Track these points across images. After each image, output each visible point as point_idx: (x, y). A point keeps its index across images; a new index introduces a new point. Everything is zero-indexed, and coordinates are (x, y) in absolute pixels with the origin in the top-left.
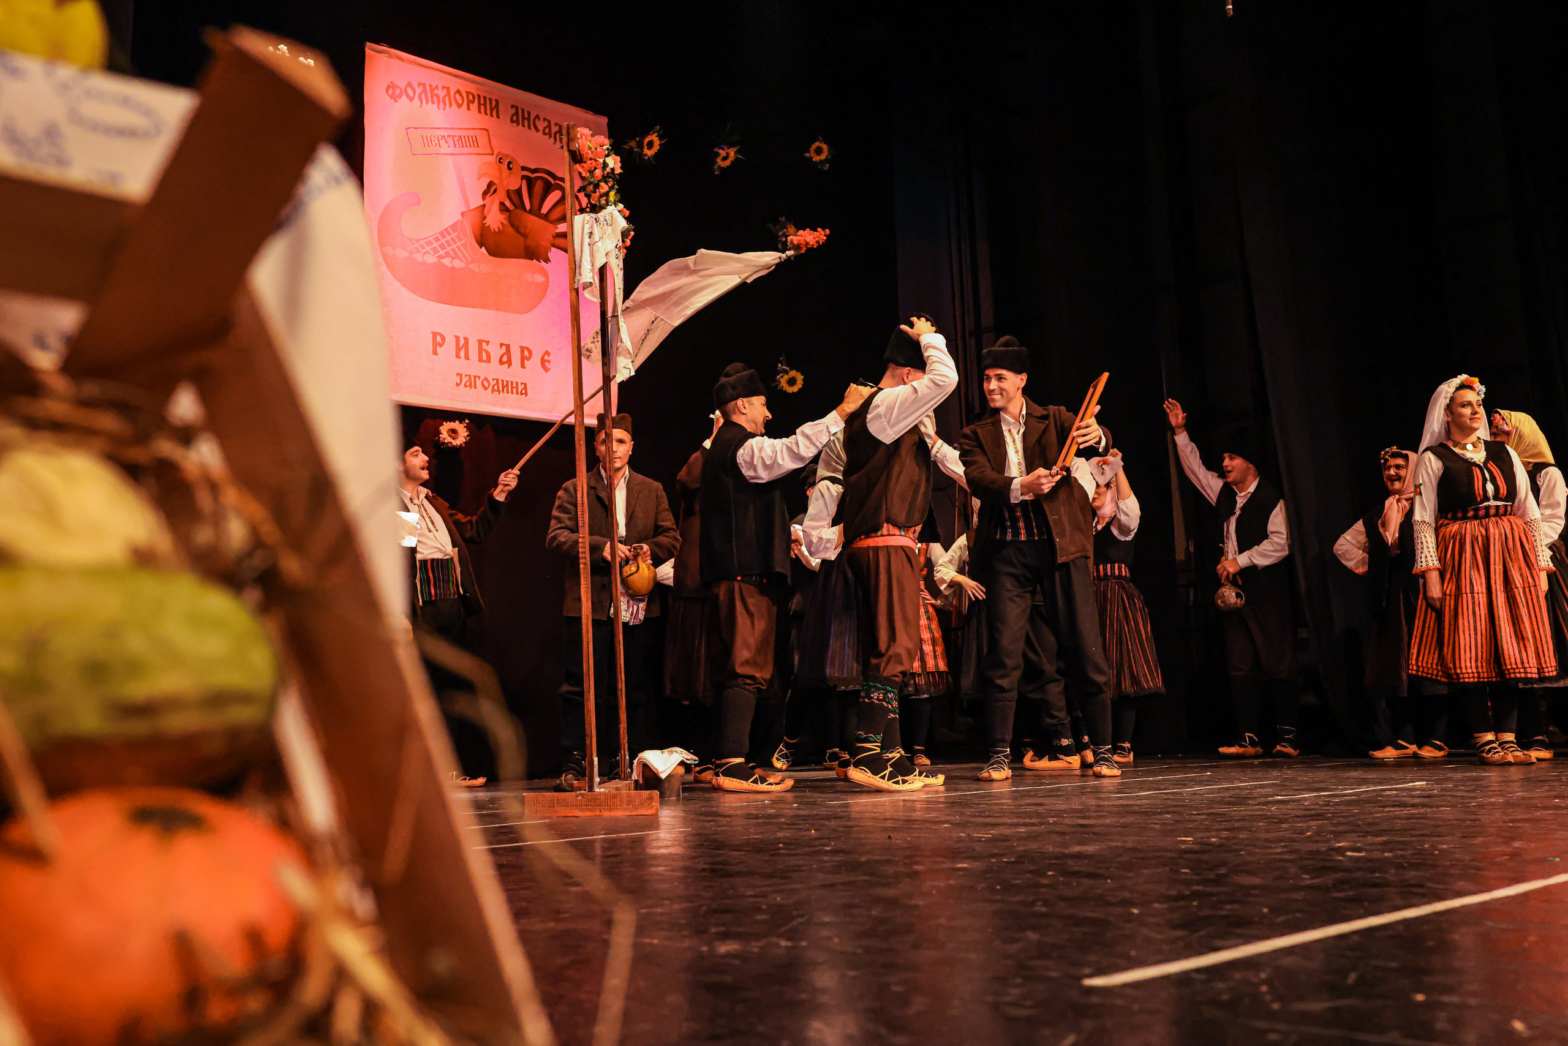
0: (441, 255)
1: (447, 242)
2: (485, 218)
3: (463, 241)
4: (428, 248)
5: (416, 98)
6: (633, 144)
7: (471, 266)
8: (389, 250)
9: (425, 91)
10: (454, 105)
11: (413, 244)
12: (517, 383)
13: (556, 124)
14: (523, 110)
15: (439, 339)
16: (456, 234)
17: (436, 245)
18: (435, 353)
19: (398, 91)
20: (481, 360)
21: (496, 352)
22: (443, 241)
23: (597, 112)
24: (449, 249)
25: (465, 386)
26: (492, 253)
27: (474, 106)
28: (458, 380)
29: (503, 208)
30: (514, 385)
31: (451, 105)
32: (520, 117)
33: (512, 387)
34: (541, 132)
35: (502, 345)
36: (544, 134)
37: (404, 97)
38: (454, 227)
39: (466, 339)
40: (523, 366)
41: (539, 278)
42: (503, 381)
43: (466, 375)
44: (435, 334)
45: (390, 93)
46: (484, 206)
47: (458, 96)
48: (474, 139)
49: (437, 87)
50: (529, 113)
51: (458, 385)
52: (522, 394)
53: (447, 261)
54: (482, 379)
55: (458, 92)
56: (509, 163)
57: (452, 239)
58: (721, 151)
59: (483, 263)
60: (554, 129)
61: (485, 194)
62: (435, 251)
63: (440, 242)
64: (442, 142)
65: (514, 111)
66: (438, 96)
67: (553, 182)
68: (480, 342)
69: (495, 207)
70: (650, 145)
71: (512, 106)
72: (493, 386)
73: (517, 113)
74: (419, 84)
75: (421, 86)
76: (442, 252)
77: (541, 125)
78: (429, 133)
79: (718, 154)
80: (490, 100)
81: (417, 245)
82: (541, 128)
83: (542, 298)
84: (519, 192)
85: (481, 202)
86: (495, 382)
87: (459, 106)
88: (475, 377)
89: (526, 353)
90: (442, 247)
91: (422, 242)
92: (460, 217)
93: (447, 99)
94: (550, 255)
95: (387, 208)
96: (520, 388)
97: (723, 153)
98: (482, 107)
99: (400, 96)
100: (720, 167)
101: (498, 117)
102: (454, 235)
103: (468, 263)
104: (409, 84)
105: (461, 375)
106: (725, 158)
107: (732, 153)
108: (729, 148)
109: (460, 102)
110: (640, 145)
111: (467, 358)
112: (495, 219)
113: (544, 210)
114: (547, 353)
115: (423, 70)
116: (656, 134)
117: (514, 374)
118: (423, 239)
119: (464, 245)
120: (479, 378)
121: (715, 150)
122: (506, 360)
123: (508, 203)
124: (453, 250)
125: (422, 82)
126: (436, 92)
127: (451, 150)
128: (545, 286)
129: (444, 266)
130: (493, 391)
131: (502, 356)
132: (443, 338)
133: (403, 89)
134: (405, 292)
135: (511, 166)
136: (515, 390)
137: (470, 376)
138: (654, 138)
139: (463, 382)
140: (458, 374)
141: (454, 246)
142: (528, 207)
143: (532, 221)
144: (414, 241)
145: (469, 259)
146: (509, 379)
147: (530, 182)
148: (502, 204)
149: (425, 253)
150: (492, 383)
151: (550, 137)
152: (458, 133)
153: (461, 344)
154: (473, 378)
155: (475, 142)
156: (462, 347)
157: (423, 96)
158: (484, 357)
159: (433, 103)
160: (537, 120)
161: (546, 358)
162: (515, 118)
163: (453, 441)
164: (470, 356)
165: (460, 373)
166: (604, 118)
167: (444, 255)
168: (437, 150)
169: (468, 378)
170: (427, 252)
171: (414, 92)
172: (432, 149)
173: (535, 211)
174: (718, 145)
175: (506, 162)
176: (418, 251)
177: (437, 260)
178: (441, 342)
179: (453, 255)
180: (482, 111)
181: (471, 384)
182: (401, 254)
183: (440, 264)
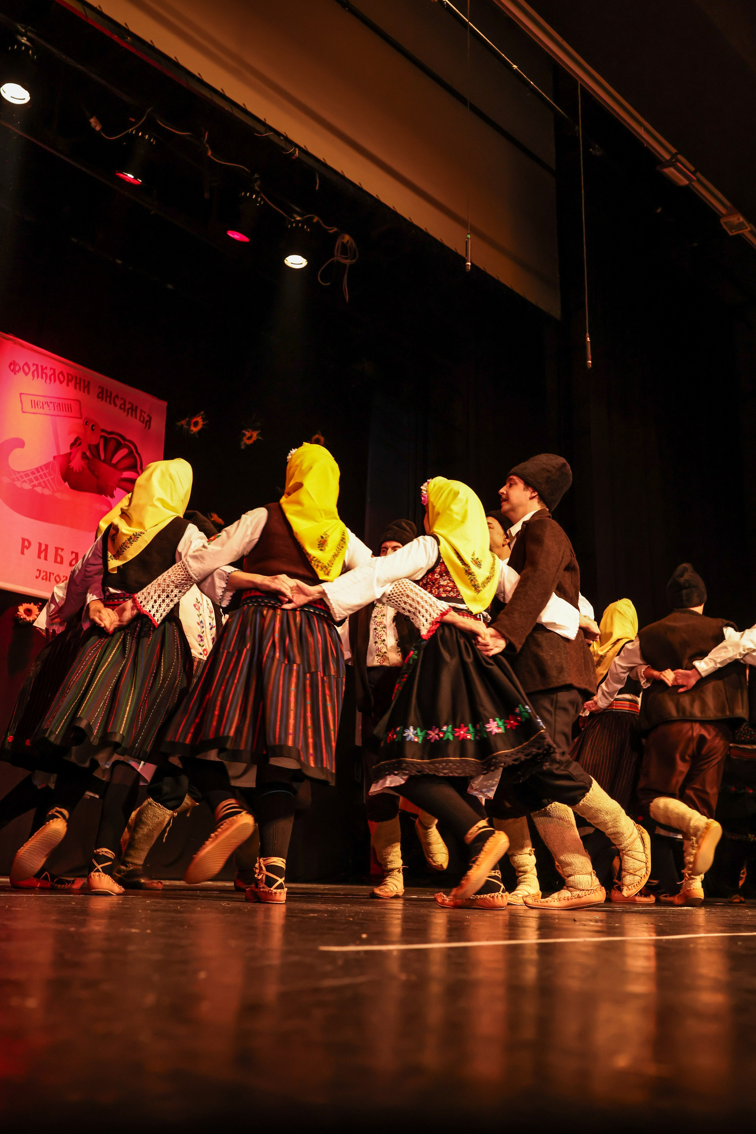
0: (35, 484)
1: (41, 476)
2: (70, 462)
3: (53, 476)
4: (25, 479)
5: (30, 375)
6: (184, 422)
7: (57, 494)
9: (37, 369)
10: (57, 381)
11: (15, 474)
13: (130, 403)
14: (107, 391)
15: (26, 543)
16: (48, 471)
17: (32, 477)
18: (22, 553)
19: (17, 368)
20: (56, 561)
21: (67, 556)
22: (37, 475)
23: (163, 399)
24: (41, 481)
26: (71, 486)
27: (72, 384)
28: (37, 574)
29: (84, 456)
31: (55, 381)
32: (104, 394)
34: (118, 407)
35: (72, 552)
36: (120, 408)
37: (21, 371)
38: (47, 466)
39: (47, 546)
41: (105, 508)
43: (43, 572)
44: (24, 540)
45: (12, 367)
46: (70, 454)
47: (61, 376)
48: (69, 406)
49: (46, 368)
50: (111, 393)
51: (37, 577)
53: (39, 489)
54: (55, 575)
55: (61, 373)
56: (93, 426)
57: (45, 474)
58: (247, 433)
59: (66, 495)
60: (128, 406)
61: (72, 445)
62: (31, 481)
63: (35, 475)
64: (45, 406)
65: (100, 390)
66: (46, 374)
67: (123, 442)
68: (57, 549)
69: (78, 456)
70: (196, 424)
71: (100, 387)
73: (102, 392)
74: (34, 364)
75: (35, 366)
76: (36, 483)
77: (119, 402)
78: (36, 399)
79: (244, 435)
80: (84, 381)
81: (18, 475)
82: (118, 404)
84: (97, 447)
85: (69, 451)
87: (61, 382)
88: (50, 573)
91: (22, 474)
92: (52, 459)
93: (53, 377)
94: (115, 493)
97: (248, 434)
98: (78, 386)
99: (19, 371)
100: (245, 444)
101: (88, 393)
103: (54, 492)
104: (26, 364)
105: (40, 571)
106: (249, 438)
107: (255, 435)
108: (253, 431)
109: (62, 379)
110: (189, 424)
111: (46, 558)
112: (77, 463)
113: (114, 461)
116: (201, 417)
118: (23, 472)
119: (51, 479)
120: (53, 574)
121: (243, 431)
123: (88, 454)
124: (44, 482)
125: (36, 363)
127: (51, 412)
129: (36, 492)
131: (72, 560)
132: (30, 544)
133: (22, 367)
134: (6, 509)
135: (94, 428)
137: (46, 573)
138: (199, 419)
139: (41, 576)
140: (38, 570)
141: (45, 479)
142: (102, 457)
143: (104, 468)
144: (16, 472)
145: (55, 489)
147: (106, 441)
148: (84, 454)
149: (23, 482)
151: (124, 411)
152: (57, 401)
153: (42, 550)
154: (48, 574)
155: (69, 408)
156: (43, 551)
157: (35, 372)
158: (59, 560)
159: (42, 378)
160: (116, 399)
162: (100, 395)
163: (27, 618)
164: (48, 558)
165: (40, 569)
166: (164, 404)
167: (37, 484)
168: (41, 411)
169: (44, 573)
170: (25, 481)
171: (29, 369)
172: (37, 410)
173: (108, 461)
174: (245, 428)
175: (89, 424)
176: (18, 480)
177: (31, 487)
178: (27, 546)
179: (44, 485)
180: (78, 387)
181: (46, 577)
182: (6, 480)
183: (34, 491)
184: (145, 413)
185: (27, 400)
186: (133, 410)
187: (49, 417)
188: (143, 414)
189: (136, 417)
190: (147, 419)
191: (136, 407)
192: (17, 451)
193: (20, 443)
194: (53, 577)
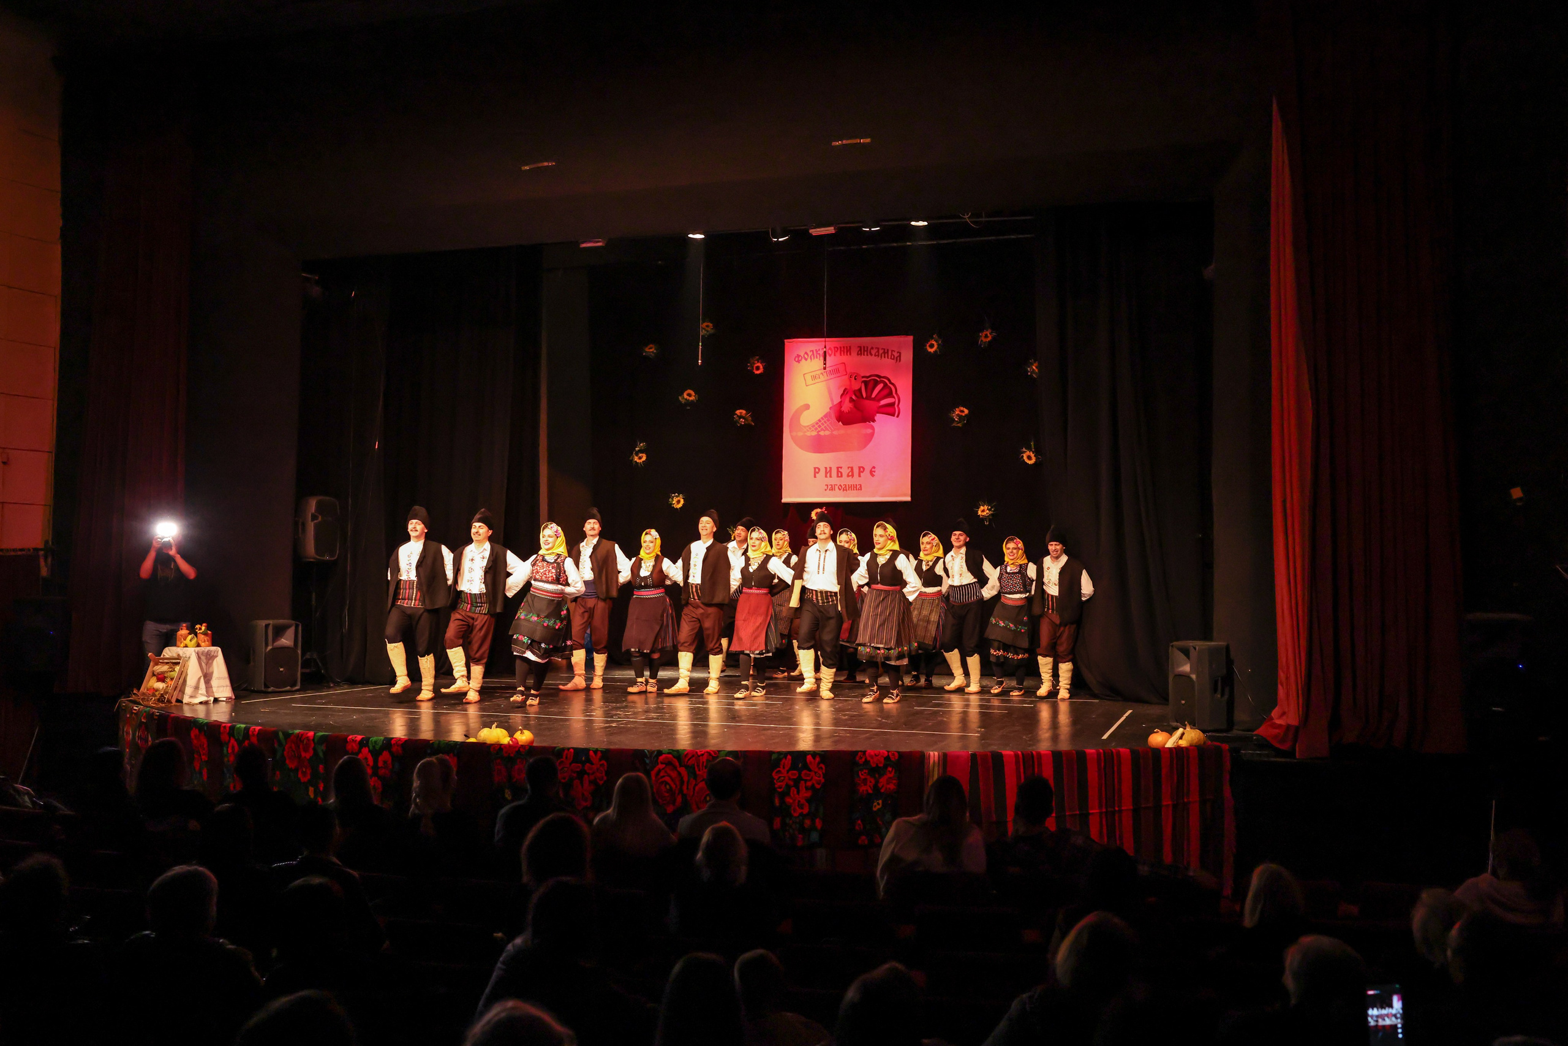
1: (823, 424)
2: (841, 407)
3: (831, 421)
4: (813, 429)
5: (809, 359)
7: (835, 432)
8: (794, 434)
9: (813, 354)
12: (856, 485)
13: (882, 349)
14: (864, 347)
15: (817, 470)
16: (827, 419)
17: (816, 426)
18: (815, 477)
19: (800, 357)
20: (838, 476)
21: (845, 471)
22: (820, 424)
23: (907, 334)
25: (830, 490)
26: (844, 424)
27: (838, 354)
28: (824, 488)
29: (851, 400)
32: (862, 350)
33: (854, 487)
35: (848, 468)
36: (875, 356)
37: (803, 360)
38: (825, 416)
39: (831, 468)
40: (860, 476)
41: (869, 431)
42: (849, 485)
43: (829, 485)
44: (815, 468)
45: (797, 360)
46: (841, 402)
48: (837, 369)
49: (818, 350)
50: (867, 347)
51: (826, 490)
52: (859, 489)
53: (822, 433)
54: (838, 485)
55: (830, 349)
56: (856, 376)
57: (826, 423)
58: (982, 334)
59: (842, 430)
60: (881, 351)
61: (842, 395)
62: (816, 429)
63: (818, 425)
64: (821, 376)
65: (859, 349)
66: (819, 354)
67: (879, 380)
68: (838, 468)
69: (847, 400)
70: (932, 346)
71: (858, 347)
73: (861, 350)
74: (810, 351)
76: (819, 429)
78: (814, 374)
79: (981, 336)
80: (847, 347)
81: (808, 428)
82: (873, 354)
83: (870, 442)
84: (860, 390)
85: (840, 400)
86: (845, 486)
87: (830, 355)
89: (862, 469)
90: (820, 426)
91: (810, 426)
92: (828, 410)
94: (876, 418)
95: (794, 414)
96: (858, 487)
99: (801, 360)
100: (985, 343)
101: (850, 355)
102: (825, 419)
103: (832, 431)
104: (806, 353)
105: (827, 485)
106: (986, 337)
107: (988, 334)
108: (986, 332)
110: (926, 347)
111: (831, 476)
112: (847, 406)
113: (873, 396)
114: (874, 467)
115: (810, 344)
116: (936, 340)
117: (855, 480)
119: (831, 423)
121: (979, 334)
122: (851, 475)
123: (854, 397)
124: (825, 427)
125: (812, 349)
126: (819, 352)
127: (826, 378)
128: (872, 434)
129: (821, 435)
130: (844, 490)
131: (849, 474)
132: (819, 469)
133: (804, 356)
134: (801, 451)
135: (856, 378)
136: (855, 489)
138: (934, 343)
139: (829, 488)
142: (864, 396)
143: (868, 403)
144: (805, 427)
145: (833, 429)
146: (852, 484)
147: (866, 383)
148: (851, 398)
149: (811, 431)
150: (843, 487)
151: (878, 356)
154: (833, 486)
155: (836, 371)
156: (828, 472)
157: (812, 357)
158: (840, 475)
159: (817, 358)
160: (871, 351)
161: (873, 470)
162: (859, 353)
164: (832, 475)
166: (911, 338)
167: (821, 430)
168: (818, 380)
169: (831, 486)
171: (808, 355)
172: (816, 381)
173: (869, 397)
174: (982, 330)
175: (854, 376)
176: (808, 431)
177: (816, 434)
178: (818, 472)
179: (824, 429)
180: (842, 354)
181: (832, 488)
182: (800, 434)
183: (818, 435)
184: (894, 351)
185: (808, 377)
186: (886, 352)
187: (824, 383)
188: (893, 353)
189: (888, 358)
190: (896, 355)
191: (888, 350)
192: (806, 413)
193: (807, 407)
194: (836, 487)
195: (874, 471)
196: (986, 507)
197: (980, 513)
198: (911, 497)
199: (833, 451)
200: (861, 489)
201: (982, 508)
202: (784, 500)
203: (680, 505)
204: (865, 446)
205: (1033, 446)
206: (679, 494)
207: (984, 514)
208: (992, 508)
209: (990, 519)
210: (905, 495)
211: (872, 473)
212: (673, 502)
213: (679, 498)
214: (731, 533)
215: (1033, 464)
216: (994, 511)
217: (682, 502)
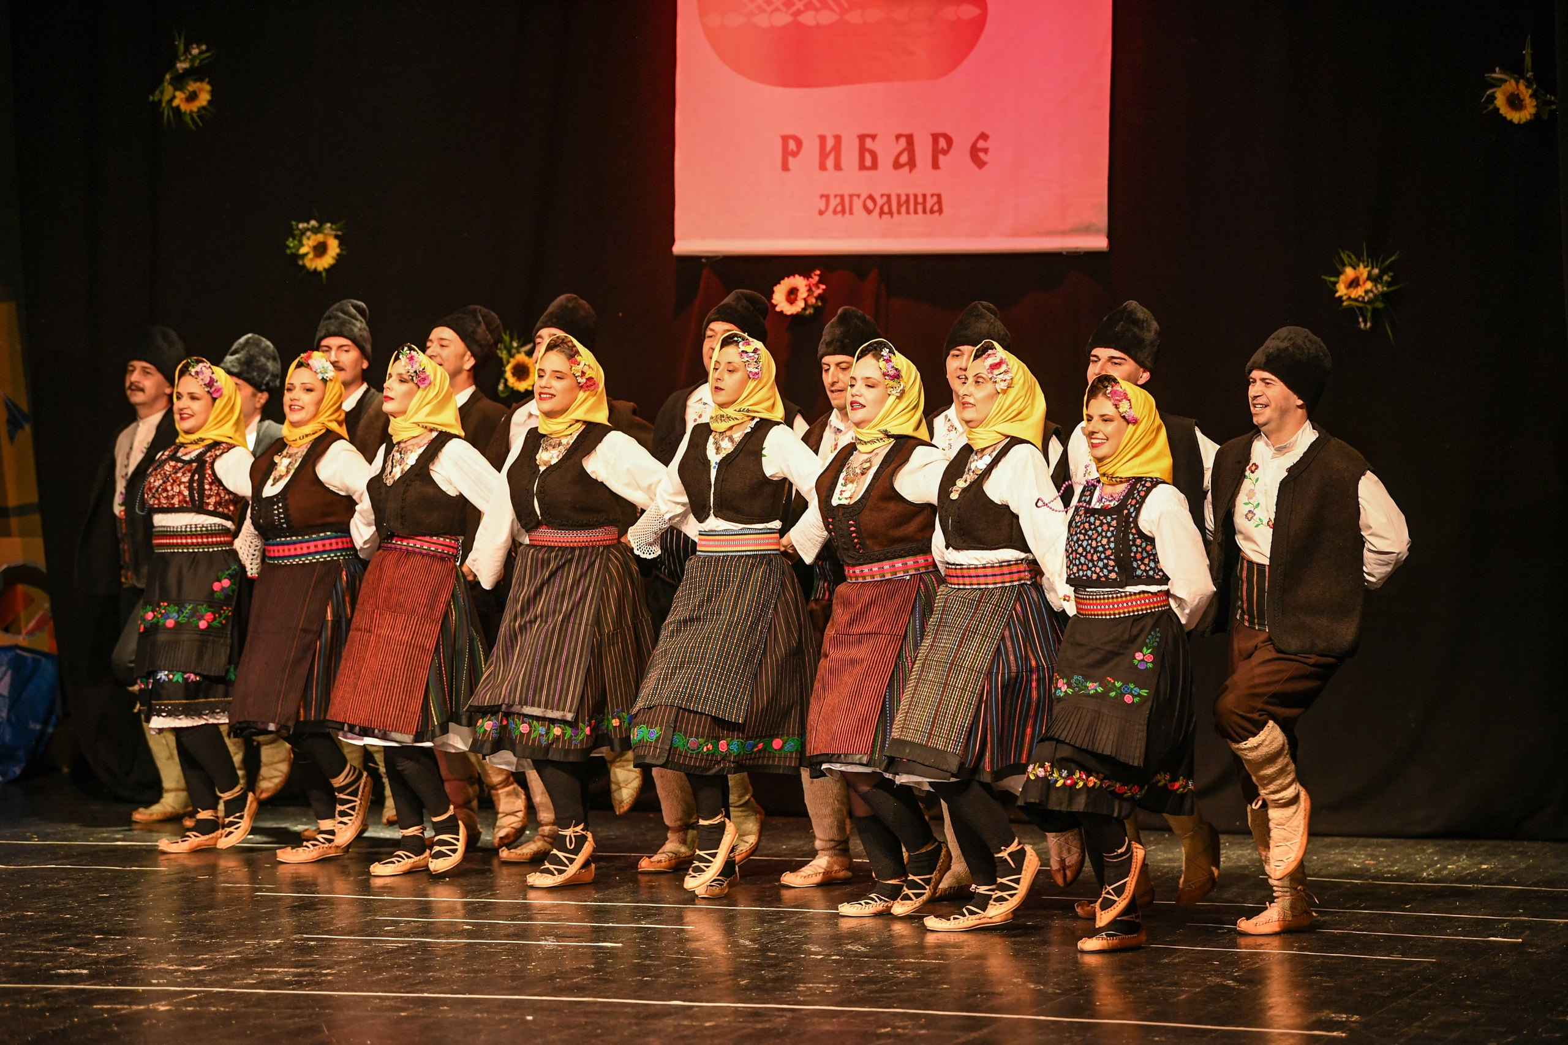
0: (799, 9)
4: (777, 4)
7: (848, 17)
12: (924, 196)
15: (792, 145)
18: (785, 167)
20: (862, 167)
21: (887, 149)
25: (835, 212)
28: (821, 205)
30: (920, 200)
33: (916, 203)
35: (898, 137)
39: (838, 138)
40: (935, 165)
41: (969, 12)
42: (899, 196)
43: (836, 196)
44: (785, 139)
51: (821, 213)
52: (932, 212)
53: (808, 19)
54: (863, 198)
59: (869, 7)
68: (862, 138)
72: (882, 208)
83: (971, 46)
86: (885, 199)
89: (942, 143)
96: (930, 202)
103: (844, 11)
105: (827, 197)
111: (838, 167)
114: (984, 136)
117: (921, 181)
120: (858, 196)
122: (907, 161)
128: (979, 24)
129: (804, 25)
130: (882, 213)
131: (898, 156)
132: (799, 143)
134: (741, 81)
136: (920, 208)
137: (842, 197)
139: (832, 207)
140: (820, 197)
145: (846, 5)
146: (911, 191)
149: (772, 12)
150: (880, 202)
153: (828, 149)
154: (847, 199)
156: (830, 152)
158: (868, 162)
161: (981, 144)
163: (794, 308)
164: (843, 164)
165: (826, 192)
167: (802, 8)
169: (838, 200)
170: (778, 9)
176: (761, 10)
177: (789, 19)
178: (795, 149)
179: (818, 5)
181: (844, 208)
182: (736, 20)
183: (798, 26)
194: (858, 204)
195: (986, 151)
196: (1363, 271)
197: (1342, 290)
198: (1110, 237)
199: (844, 81)
200: (940, 211)
201: (1349, 273)
202: (680, 247)
203: (325, 262)
204: (955, 63)
205: (1528, 61)
206: (321, 223)
207: (1358, 292)
208: (1383, 272)
209: (1375, 311)
210: (1087, 230)
211: (976, 155)
212: (303, 250)
213: (320, 237)
214: (503, 355)
215: (1527, 124)
216: (1389, 284)
217: (334, 248)
